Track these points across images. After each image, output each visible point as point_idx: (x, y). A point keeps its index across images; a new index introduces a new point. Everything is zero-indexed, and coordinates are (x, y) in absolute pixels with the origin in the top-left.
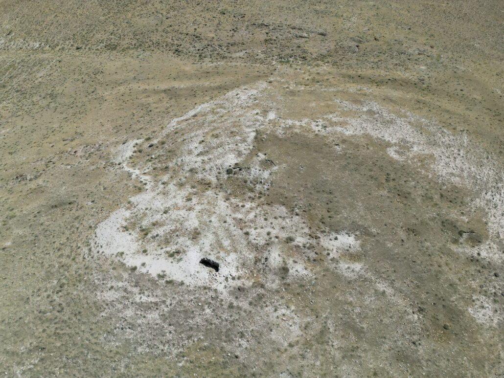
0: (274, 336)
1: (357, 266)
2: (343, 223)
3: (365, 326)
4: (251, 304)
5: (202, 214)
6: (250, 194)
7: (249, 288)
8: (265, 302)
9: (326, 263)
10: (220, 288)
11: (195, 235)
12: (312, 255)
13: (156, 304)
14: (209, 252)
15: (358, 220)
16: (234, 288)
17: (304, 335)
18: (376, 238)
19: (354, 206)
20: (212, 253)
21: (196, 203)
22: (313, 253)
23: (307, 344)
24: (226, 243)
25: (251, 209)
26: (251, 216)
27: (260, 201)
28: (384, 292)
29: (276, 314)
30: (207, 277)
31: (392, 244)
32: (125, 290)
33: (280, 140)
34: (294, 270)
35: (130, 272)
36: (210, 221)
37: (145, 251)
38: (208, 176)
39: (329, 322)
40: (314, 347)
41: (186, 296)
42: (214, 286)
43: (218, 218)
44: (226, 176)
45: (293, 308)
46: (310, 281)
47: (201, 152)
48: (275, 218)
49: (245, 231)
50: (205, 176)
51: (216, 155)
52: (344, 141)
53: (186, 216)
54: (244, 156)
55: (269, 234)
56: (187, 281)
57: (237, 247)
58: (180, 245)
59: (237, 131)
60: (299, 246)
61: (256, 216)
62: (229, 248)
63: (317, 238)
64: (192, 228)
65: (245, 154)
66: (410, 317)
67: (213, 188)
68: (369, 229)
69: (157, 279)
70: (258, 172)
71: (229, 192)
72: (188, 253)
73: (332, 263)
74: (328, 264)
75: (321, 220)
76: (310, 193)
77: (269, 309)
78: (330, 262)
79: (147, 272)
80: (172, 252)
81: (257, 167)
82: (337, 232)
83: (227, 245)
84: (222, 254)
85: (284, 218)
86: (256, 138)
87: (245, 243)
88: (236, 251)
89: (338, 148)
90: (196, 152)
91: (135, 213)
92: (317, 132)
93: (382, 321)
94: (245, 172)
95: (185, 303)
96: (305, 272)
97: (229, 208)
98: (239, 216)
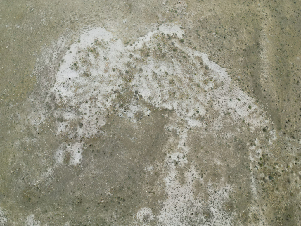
0: (33, 112)
1: (61, 160)
2: (87, 158)
3: (33, 156)
4: (47, 103)
5: (102, 78)
6: (118, 105)
7: (55, 102)
8: (47, 109)
9: (64, 143)
10: (54, 88)
11: (87, 75)
12: (70, 137)
13: (52, 61)
14: (75, 82)
15: (89, 168)
16: (55, 95)
17: (31, 126)
18: (77, 176)
19: (99, 168)
20: (74, 83)
21: (111, 74)
22: (72, 137)
23: (28, 127)
24: (80, 91)
25: (105, 105)
26: (99, 105)
27: (111, 111)
28: (47, 171)
29: (41, 114)
30: (60, 82)
31: (72, 185)
32: (60, 47)
33: (163, 126)
34: (61, 125)
35: (68, 47)
36: (95, 82)
37: (79, 52)
38: (136, 80)
39: (36, 139)
40: (27, 130)
41: (53, 73)
42: (55, 85)
43: (97, 86)
44: (134, 91)
45: (44, 123)
46: (54, 133)
47: (156, 74)
48: (97, 119)
49: (88, 101)
50: (136, 78)
51: (152, 83)
52: (157, 174)
53: (100, 69)
54: (149, 101)
55: (85, 114)
56: (59, 73)
57: (78, 97)
58: (81, 67)
59: (176, 96)
60: (77, 130)
61: (99, 107)
62: (77, 92)
63: (81, 141)
64: (91, 73)
65: (151, 102)
66: (35, 181)
67: (126, 84)
68: (82, 173)
69: (62, 59)
70: (134, 110)
71: (122, 93)
72: (75, 72)
73: (63, 146)
74: (63, 144)
75: (92, 145)
76: (112, 142)
77: (44, 111)
78: (65, 145)
79: (66, 55)
80: (77, 64)
81: (137, 110)
82: (83, 153)
83: (79, 91)
84: (74, 89)
85: (97, 124)
86: (166, 109)
87: (80, 101)
88: (75, 96)
89: (150, 168)
90: (157, 71)
91: (107, 43)
92: (168, 155)
93: (34, 165)
94: (135, 102)
95: (50, 74)
96: (59, 130)
97: (107, 93)
98: (100, 98)
